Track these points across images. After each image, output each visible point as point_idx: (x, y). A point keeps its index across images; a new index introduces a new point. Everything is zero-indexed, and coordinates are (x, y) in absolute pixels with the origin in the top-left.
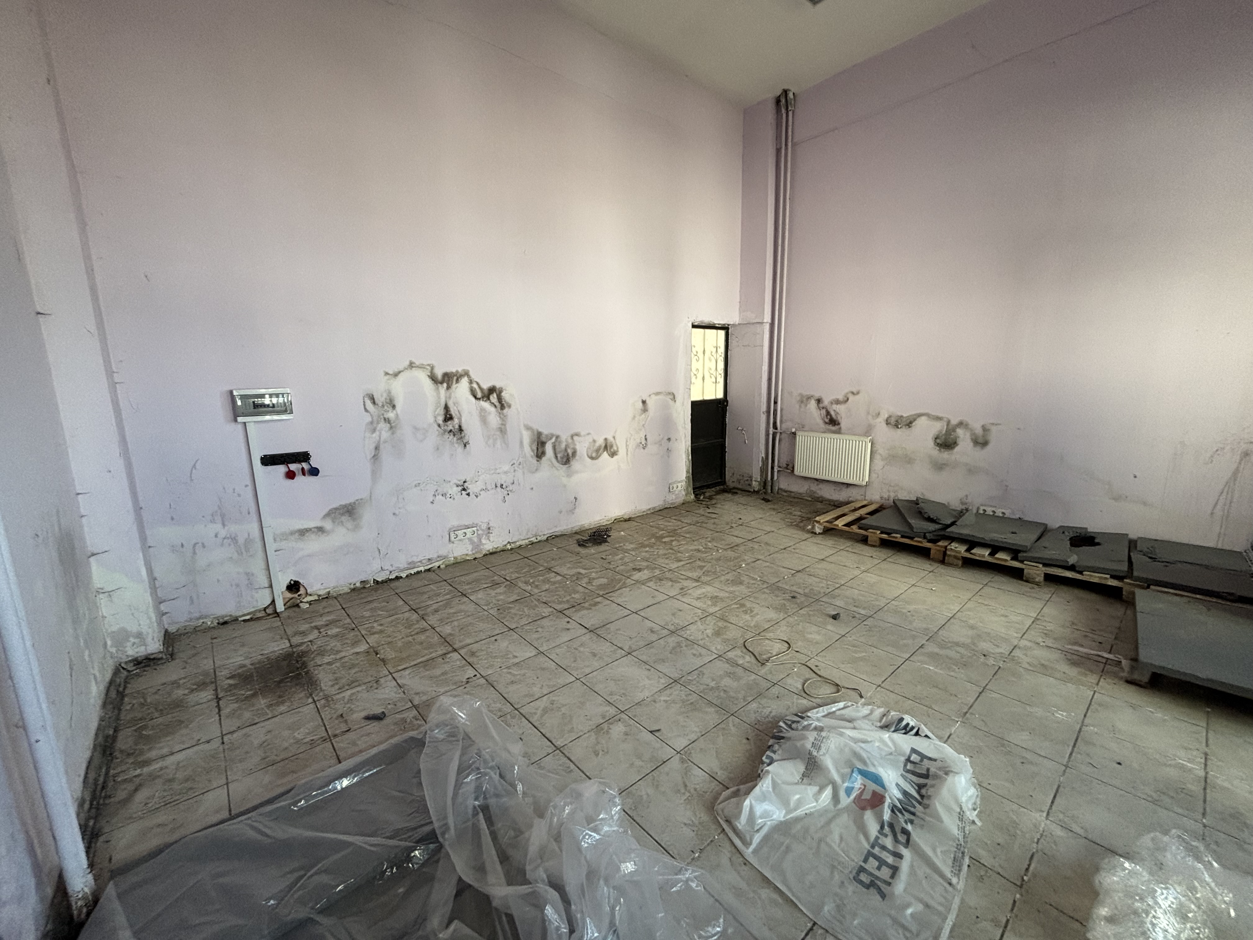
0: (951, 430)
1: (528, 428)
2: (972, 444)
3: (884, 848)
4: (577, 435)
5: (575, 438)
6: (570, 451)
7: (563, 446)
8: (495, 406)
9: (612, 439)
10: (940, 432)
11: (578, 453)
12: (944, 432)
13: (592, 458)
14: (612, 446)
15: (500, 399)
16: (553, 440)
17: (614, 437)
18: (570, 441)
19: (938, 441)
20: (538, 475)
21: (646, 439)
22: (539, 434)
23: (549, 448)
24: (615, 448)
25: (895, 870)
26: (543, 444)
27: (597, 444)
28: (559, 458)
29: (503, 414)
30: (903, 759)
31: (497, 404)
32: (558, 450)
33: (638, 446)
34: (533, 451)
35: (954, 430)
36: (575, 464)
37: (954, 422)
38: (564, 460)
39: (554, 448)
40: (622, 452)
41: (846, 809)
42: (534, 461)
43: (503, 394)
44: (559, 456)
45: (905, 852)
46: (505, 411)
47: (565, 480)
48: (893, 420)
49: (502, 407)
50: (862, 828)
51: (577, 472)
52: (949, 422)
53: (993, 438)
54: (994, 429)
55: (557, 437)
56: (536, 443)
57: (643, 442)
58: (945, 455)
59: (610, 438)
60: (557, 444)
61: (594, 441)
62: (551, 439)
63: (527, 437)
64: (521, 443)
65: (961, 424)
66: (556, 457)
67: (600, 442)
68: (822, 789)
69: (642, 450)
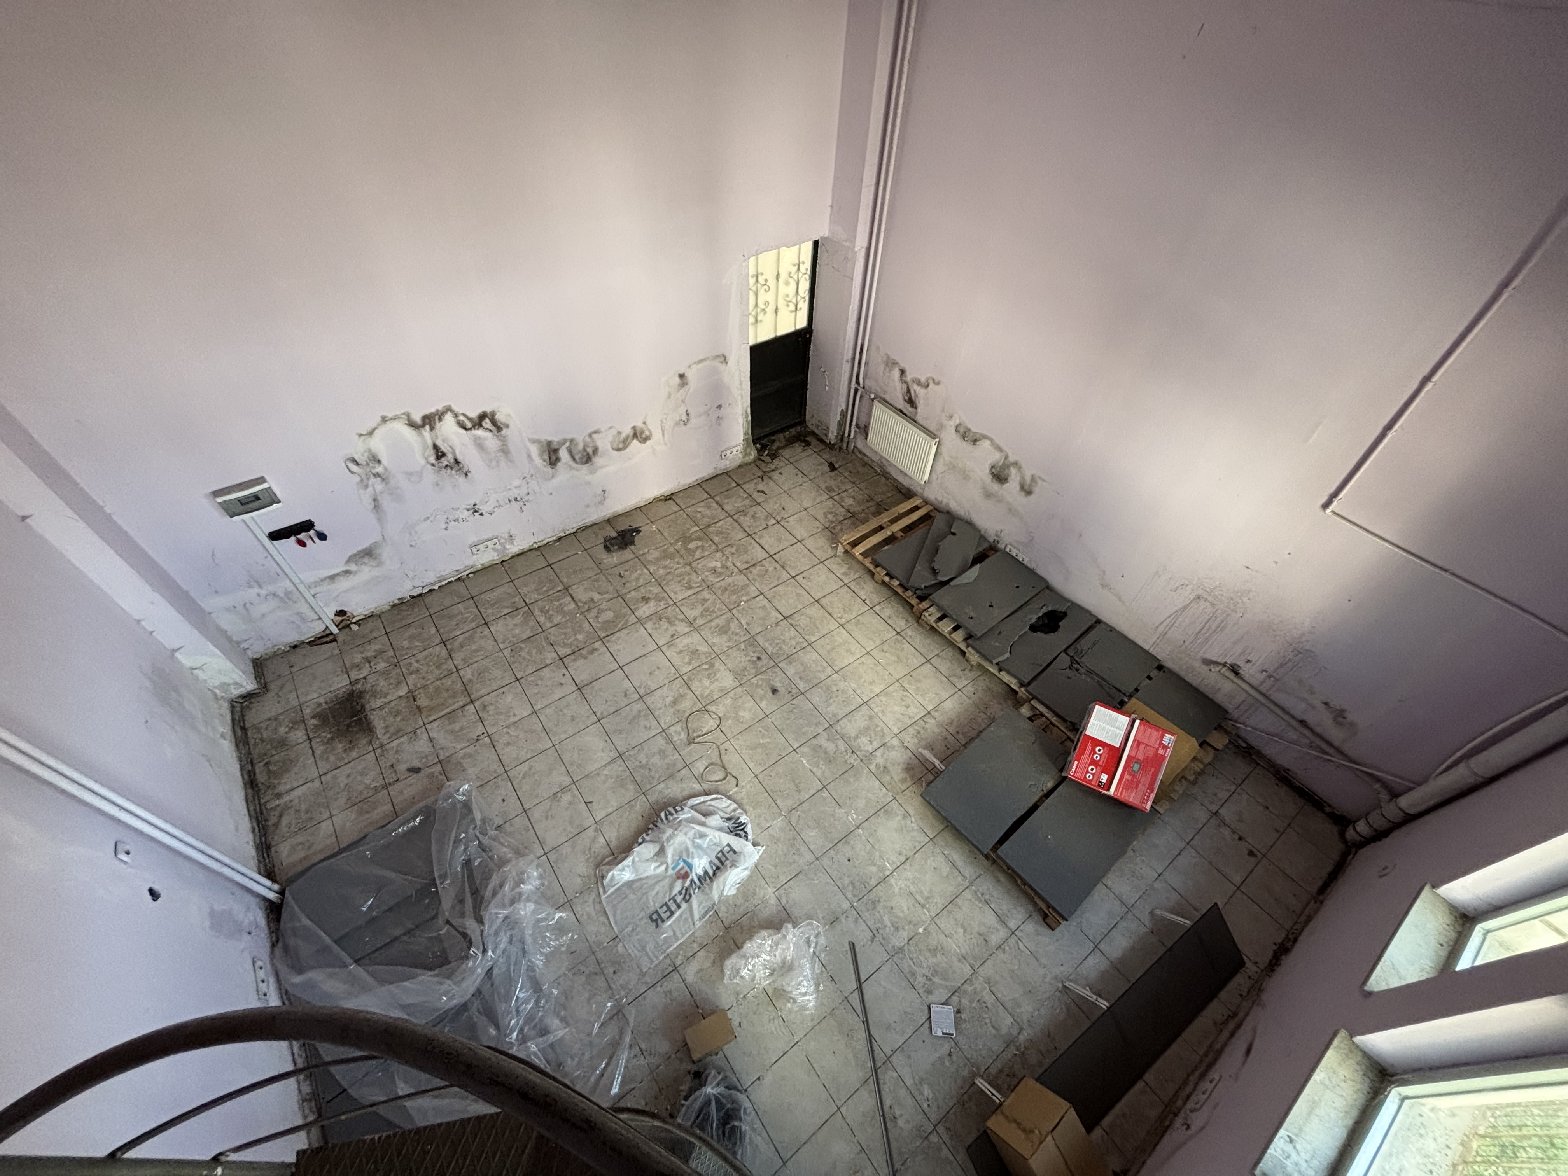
0: (1006, 466)
1: (533, 441)
2: (1018, 488)
3: (675, 901)
4: (596, 432)
5: (595, 436)
6: (590, 450)
7: (581, 447)
8: (491, 431)
9: (643, 426)
10: (998, 462)
11: (600, 450)
12: (1000, 464)
13: (619, 450)
14: (642, 432)
15: (494, 422)
16: (568, 444)
17: (644, 423)
18: (588, 439)
19: (994, 470)
20: (555, 481)
21: (688, 414)
22: (549, 443)
23: (563, 454)
24: (647, 433)
25: (672, 913)
26: (556, 451)
27: (624, 435)
28: (578, 460)
29: (501, 436)
30: (719, 849)
31: (493, 428)
32: (574, 452)
33: (677, 424)
34: (544, 461)
35: (1008, 467)
36: (598, 460)
37: (1012, 459)
38: (585, 459)
39: (570, 451)
40: (657, 435)
41: (671, 876)
42: (549, 469)
43: (496, 417)
44: (577, 458)
45: (684, 906)
46: (504, 432)
47: (588, 478)
48: (962, 430)
49: (499, 429)
50: (671, 888)
51: (601, 467)
52: (1006, 457)
53: (1037, 490)
54: (1040, 482)
55: (572, 441)
56: (547, 453)
57: (684, 418)
58: (995, 487)
59: (639, 424)
60: (572, 447)
61: (619, 433)
62: (564, 444)
63: (534, 450)
64: (529, 456)
65: (1016, 464)
66: (574, 459)
67: (627, 431)
68: (662, 864)
69: (684, 428)
